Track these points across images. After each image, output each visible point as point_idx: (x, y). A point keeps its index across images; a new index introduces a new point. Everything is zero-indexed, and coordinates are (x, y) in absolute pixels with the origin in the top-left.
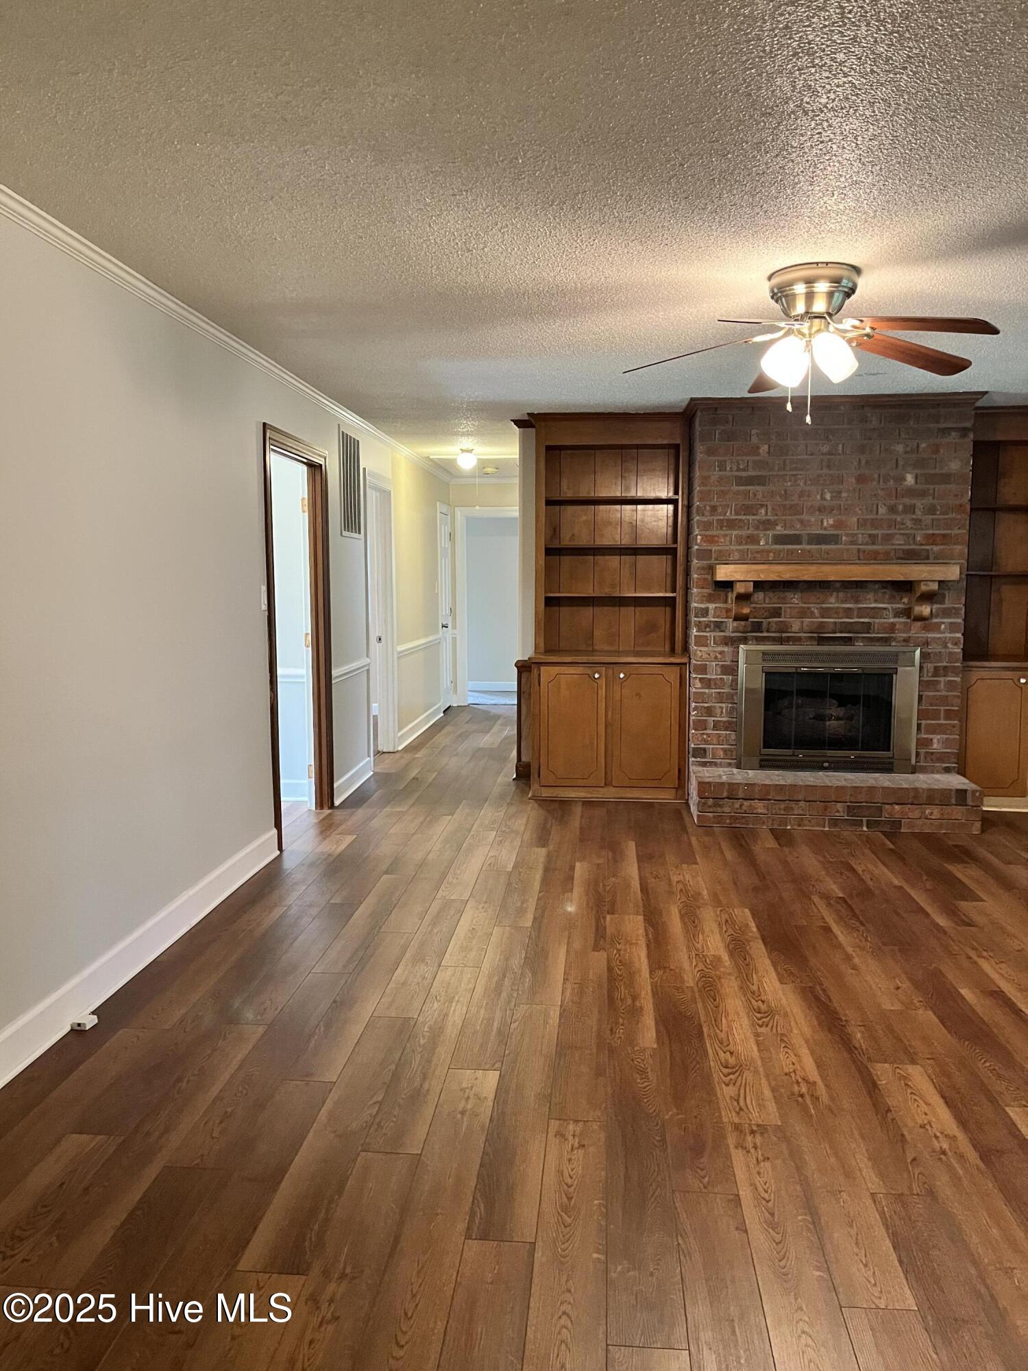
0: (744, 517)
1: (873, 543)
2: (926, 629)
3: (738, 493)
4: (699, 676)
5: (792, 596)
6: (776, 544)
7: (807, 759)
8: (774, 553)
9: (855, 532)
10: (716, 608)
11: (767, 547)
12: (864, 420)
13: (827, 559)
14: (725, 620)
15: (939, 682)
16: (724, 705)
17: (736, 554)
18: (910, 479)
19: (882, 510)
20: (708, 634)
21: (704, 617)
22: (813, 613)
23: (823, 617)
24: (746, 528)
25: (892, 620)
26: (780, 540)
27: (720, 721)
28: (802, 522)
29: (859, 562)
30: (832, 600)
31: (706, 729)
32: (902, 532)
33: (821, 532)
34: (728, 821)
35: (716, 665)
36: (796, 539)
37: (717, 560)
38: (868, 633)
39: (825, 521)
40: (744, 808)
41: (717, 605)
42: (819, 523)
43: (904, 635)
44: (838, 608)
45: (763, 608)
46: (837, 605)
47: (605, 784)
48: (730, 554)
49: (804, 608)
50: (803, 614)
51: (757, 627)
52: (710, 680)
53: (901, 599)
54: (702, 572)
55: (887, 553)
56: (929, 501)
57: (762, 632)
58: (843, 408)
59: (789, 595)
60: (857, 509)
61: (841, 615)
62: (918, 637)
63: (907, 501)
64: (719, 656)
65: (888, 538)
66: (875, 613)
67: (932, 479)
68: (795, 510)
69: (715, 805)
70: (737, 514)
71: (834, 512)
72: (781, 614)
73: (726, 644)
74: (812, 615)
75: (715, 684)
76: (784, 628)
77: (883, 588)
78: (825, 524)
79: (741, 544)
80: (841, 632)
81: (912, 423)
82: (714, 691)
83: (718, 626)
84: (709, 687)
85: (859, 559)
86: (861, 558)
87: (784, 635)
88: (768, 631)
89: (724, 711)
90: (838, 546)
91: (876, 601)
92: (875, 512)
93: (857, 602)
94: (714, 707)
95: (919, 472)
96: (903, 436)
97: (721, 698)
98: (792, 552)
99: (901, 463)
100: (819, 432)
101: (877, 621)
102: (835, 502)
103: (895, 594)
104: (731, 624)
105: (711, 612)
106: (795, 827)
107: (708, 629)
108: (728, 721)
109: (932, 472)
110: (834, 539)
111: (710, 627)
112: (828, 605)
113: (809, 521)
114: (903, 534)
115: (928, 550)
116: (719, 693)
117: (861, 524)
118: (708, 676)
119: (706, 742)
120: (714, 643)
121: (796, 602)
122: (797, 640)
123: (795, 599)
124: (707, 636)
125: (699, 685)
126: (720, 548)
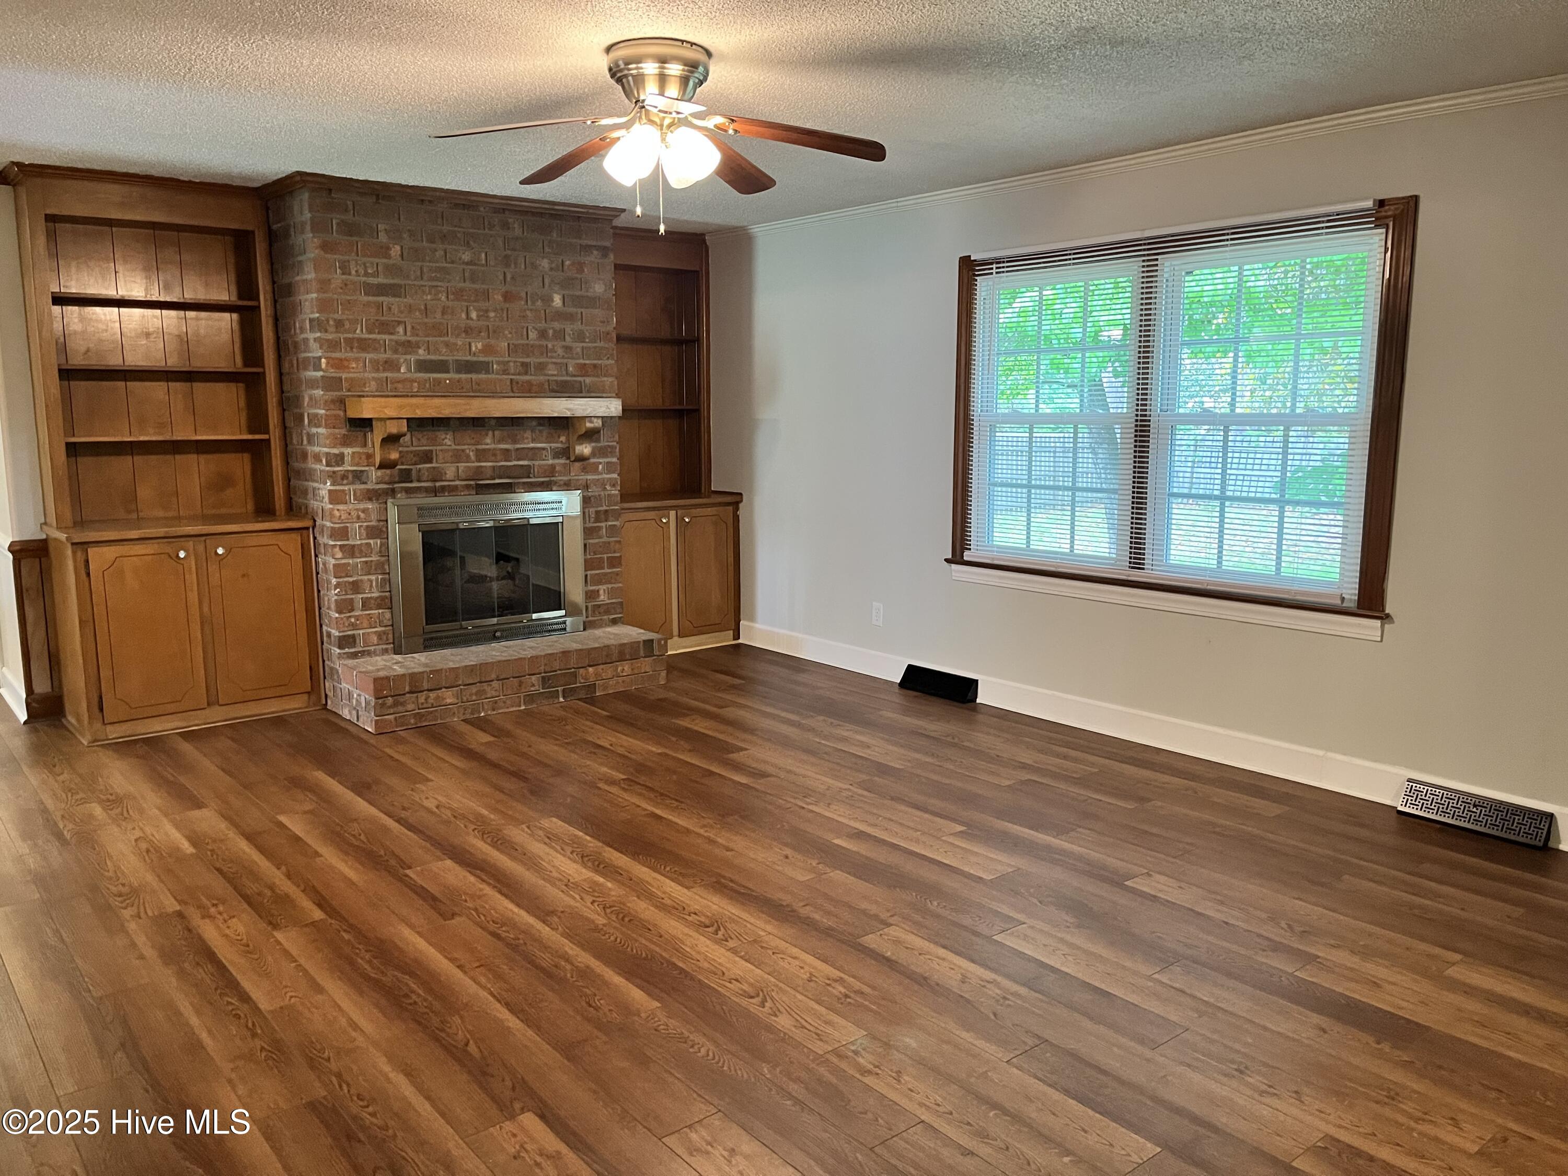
0: (378, 337)
1: (526, 373)
2: (584, 470)
3: (368, 304)
4: (339, 543)
5: (443, 437)
6: (420, 372)
7: (476, 630)
8: (419, 383)
9: (506, 359)
10: (353, 453)
11: (409, 375)
12: (505, 226)
13: (479, 391)
14: (367, 468)
15: (600, 528)
16: (373, 578)
17: (373, 383)
18: (557, 300)
19: (533, 335)
20: (346, 488)
21: (338, 465)
22: (468, 456)
23: (479, 461)
24: (383, 349)
25: (551, 462)
26: (424, 366)
27: (371, 598)
28: (447, 345)
29: (512, 395)
30: (488, 440)
31: (352, 610)
32: (554, 360)
33: (469, 358)
34: (412, 721)
35: (360, 527)
36: (441, 367)
37: (349, 390)
38: (529, 477)
39: (473, 344)
40: (431, 701)
41: (355, 450)
42: (468, 347)
43: (565, 478)
44: (494, 449)
45: (411, 452)
46: (493, 446)
47: (209, 704)
48: (365, 384)
49: (457, 450)
50: (458, 457)
51: (406, 476)
52: (354, 546)
53: (559, 437)
54: (332, 406)
55: (541, 385)
56: (578, 326)
57: (411, 482)
58: (482, 209)
59: (441, 435)
60: (507, 332)
61: (499, 458)
62: (578, 480)
63: (557, 325)
64: (362, 515)
65: (541, 367)
66: (534, 454)
67: (578, 301)
68: (438, 330)
69: (395, 704)
70: (370, 332)
71: (482, 334)
72: (432, 459)
73: (370, 499)
74: (468, 459)
75: (361, 551)
76: (437, 476)
77: (540, 425)
78: (474, 349)
79: (378, 370)
80: (501, 478)
81: (555, 235)
82: (359, 560)
83: (358, 476)
84: (353, 556)
85: (513, 392)
86: (515, 389)
87: (438, 484)
88: (419, 481)
89: (374, 584)
90: (490, 376)
91: (533, 441)
92: (525, 337)
93: (515, 442)
94: (361, 581)
95: (566, 292)
96: (547, 249)
97: (369, 568)
98: (438, 382)
99: (547, 281)
100: (459, 235)
101: (537, 463)
102: (481, 323)
103: (552, 431)
104: (374, 474)
105: (347, 459)
106: (489, 712)
107: (345, 482)
108: (380, 596)
109: (578, 293)
110: (484, 367)
111: (347, 478)
112: (484, 447)
113: (456, 344)
114: (555, 363)
115: (580, 382)
116: (366, 562)
117: (513, 349)
118: (351, 542)
119: (354, 626)
120: (355, 499)
121: (449, 443)
122: (452, 490)
123: (447, 440)
124: (344, 491)
125: (339, 555)
126: (351, 375)
